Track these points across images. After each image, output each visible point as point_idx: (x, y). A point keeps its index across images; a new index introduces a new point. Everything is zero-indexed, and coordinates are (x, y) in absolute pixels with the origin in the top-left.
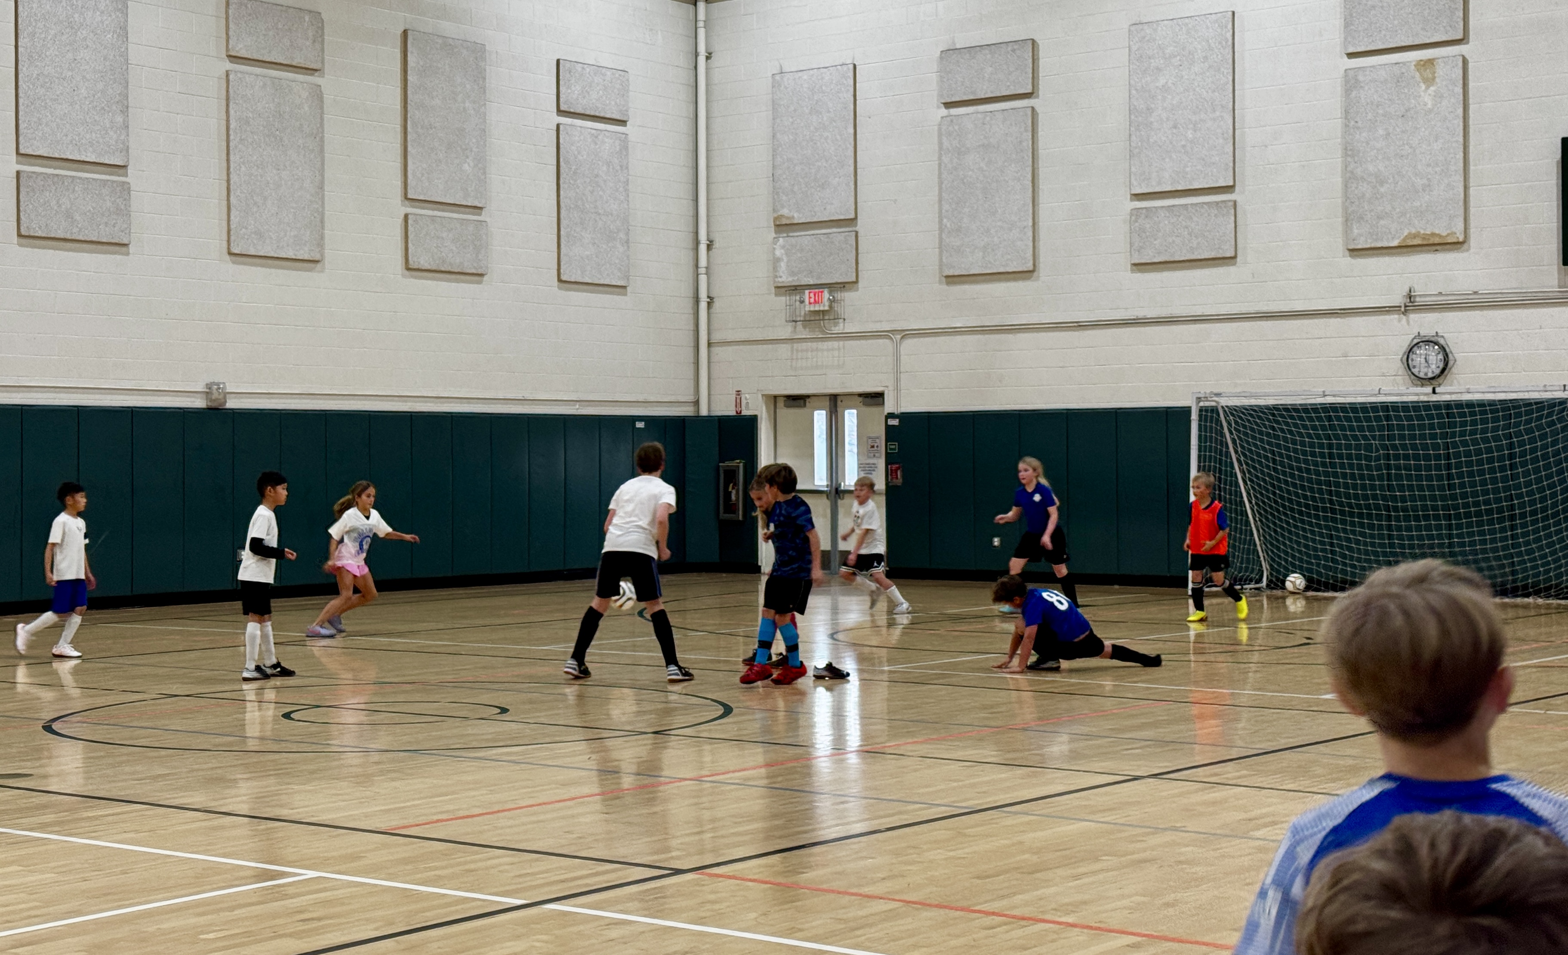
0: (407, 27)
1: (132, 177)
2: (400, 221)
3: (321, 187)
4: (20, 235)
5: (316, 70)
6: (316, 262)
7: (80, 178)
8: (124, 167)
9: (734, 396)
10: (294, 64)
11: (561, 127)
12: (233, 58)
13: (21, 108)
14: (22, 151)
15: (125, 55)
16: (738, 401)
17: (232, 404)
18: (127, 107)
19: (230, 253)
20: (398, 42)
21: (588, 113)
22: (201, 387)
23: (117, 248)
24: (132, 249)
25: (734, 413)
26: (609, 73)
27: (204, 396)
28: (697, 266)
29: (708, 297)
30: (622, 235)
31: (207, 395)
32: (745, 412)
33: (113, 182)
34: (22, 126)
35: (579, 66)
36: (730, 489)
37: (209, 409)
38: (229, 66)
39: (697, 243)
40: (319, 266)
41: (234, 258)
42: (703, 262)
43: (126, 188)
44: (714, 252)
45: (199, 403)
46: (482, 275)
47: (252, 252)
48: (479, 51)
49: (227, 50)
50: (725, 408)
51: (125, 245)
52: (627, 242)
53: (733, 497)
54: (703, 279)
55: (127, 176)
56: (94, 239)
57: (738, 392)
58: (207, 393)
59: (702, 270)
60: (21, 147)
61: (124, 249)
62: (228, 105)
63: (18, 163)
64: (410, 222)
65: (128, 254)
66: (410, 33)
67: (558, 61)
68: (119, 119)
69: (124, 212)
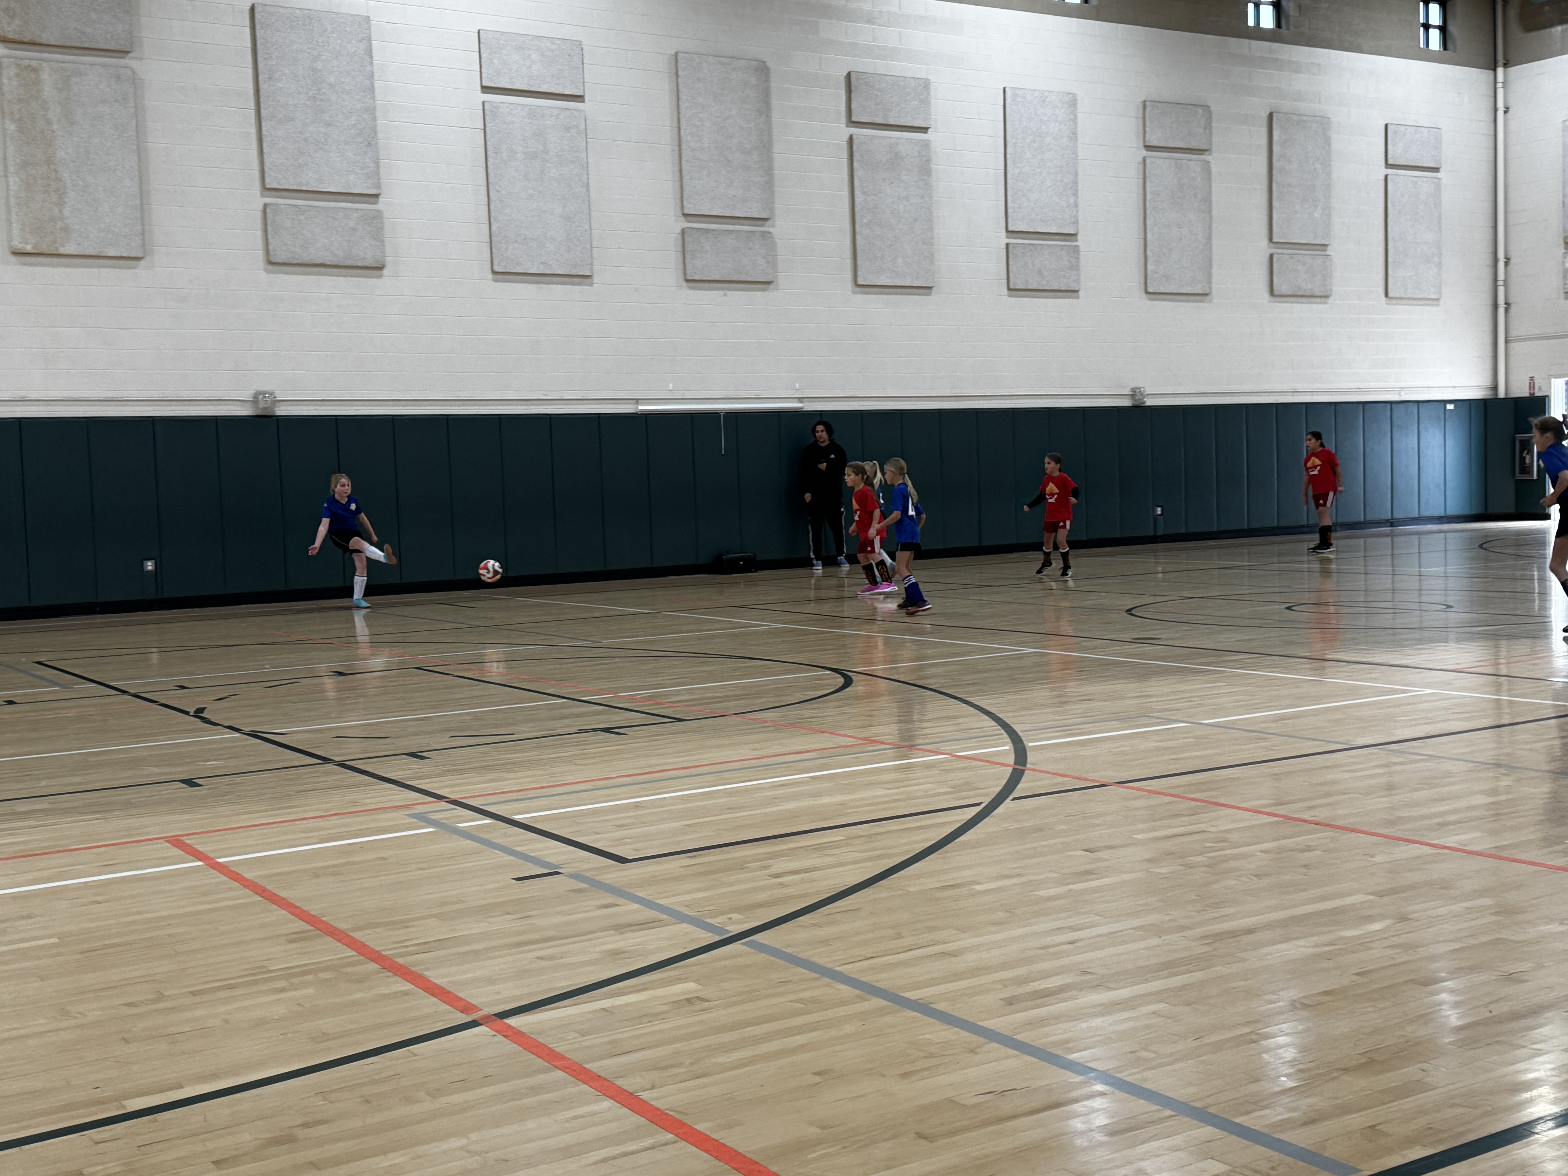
0: (1273, 110)
1: (1081, 242)
2: (1265, 260)
3: (1210, 238)
4: (1009, 289)
5: (1206, 150)
6: (1206, 295)
7: (1047, 245)
8: (1075, 235)
9: (1528, 381)
10: (1190, 147)
11: (1389, 177)
12: (1148, 148)
13: (1009, 198)
14: (1010, 229)
15: (1075, 153)
16: (1532, 385)
17: (1149, 402)
18: (1077, 191)
19: (1147, 292)
20: (1265, 122)
21: (1410, 164)
22: (1127, 391)
23: (1070, 294)
24: (1081, 293)
25: (1528, 395)
26: (1426, 130)
27: (1130, 397)
28: (1495, 279)
29: (1506, 304)
30: (1436, 259)
31: (1133, 396)
32: (1537, 394)
33: (1068, 246)
34: (1010, 211)
35: (1402, 128)
36: (1524, 455)
37: (1134, 407)
38: (1145, 153)
39: (1496, 260)
40: (1208, 298)
41: (1150, 296)
42: (1501, 276)
43: (1076, 250)
44: (1510, 267)
45: (1126, 403)
46: (1327, 297)
47: (1162, 291)
48: (1324, 124)
49: (1144, 141)
50: (1520, 390)
51: (1077, 291)
52: (1440, 263)
53: (1527, 461)
54: (1501, 290)
55: (1077, 241)
56: (1057, 288)
57: (1532, 378)
58: (1132, 395)
59: (1500, 283)
60: (1009, 226)
61: (1074, 294)
62: (1144, 183)
63: (1007, 237)
64: (1275, 259)
65: (1078, 297)
66: (1275, 115)
67: (1386, 125)
68: (1072, 200)
69: (1075, 267)
